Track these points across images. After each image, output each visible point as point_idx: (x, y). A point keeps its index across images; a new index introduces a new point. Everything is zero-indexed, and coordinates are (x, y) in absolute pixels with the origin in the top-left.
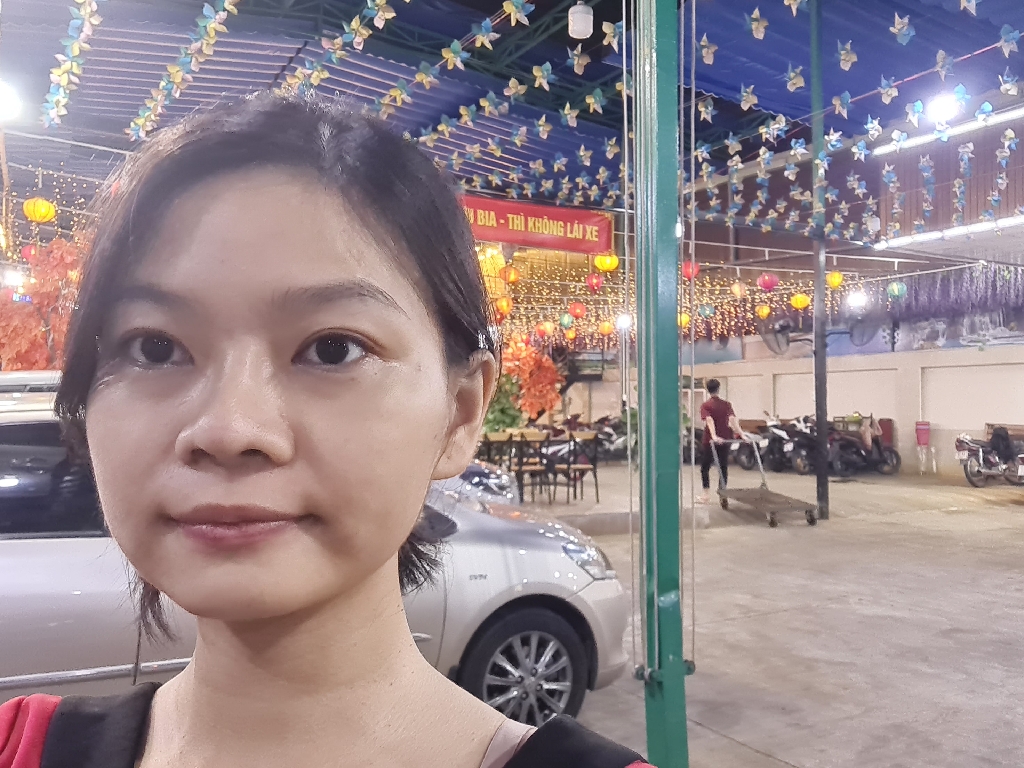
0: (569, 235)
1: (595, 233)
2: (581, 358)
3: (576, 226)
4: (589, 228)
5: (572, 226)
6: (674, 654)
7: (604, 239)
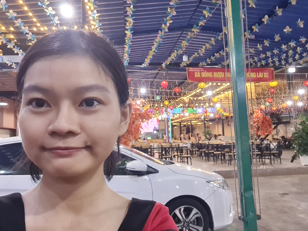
0: (258, 77)
1: (267, 75)
2: (282, 116)
3: (260, 73)
4: (265, 74)
5: (259, 73)
6: (252, 213)
7: (271, 77)
